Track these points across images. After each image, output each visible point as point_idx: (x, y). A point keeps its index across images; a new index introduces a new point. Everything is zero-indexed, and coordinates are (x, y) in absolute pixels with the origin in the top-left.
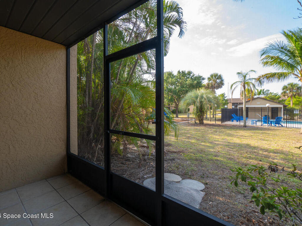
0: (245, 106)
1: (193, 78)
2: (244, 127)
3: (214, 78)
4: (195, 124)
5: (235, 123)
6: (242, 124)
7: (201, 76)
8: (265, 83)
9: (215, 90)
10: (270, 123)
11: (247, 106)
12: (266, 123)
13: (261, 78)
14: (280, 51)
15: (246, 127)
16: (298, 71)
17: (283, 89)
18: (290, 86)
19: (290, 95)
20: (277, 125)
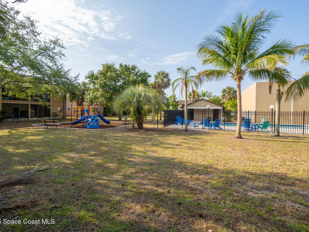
1: (138, 74)
2: (185, 131)
3: (161, 76)
4: (133, 130)
7: (147, 72)
8: (205, 81)
9: (163, 89)
10: (210, 126)
11: (189, 108)
12: (207, 126)
13: (202, 76)
14: (218, 47)
15: (187, 131)
16: (233, 69)
17: (223, 93)
18: (228, 89)
19: (228, 98)
20: (216, 128)
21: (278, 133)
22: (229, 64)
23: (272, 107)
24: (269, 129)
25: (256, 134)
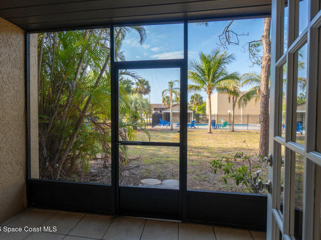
0: (172, 111)
1: (121, 81)
2: (171, 130)
3: (142, 83)
5: (162, 127)
6: (169, 127)
9: (143, 95)
11: (173, 112)
14: (197, 69)
15: (172, 130)
16: (206, 86)
17: (191, 98)
18: (196, 96)
19: (196, 103)
20: (192, 127)
21: (233, 129)
22: (203, 82)
23: (229, 111)
24: (227, 127)
25: (220, 130)
